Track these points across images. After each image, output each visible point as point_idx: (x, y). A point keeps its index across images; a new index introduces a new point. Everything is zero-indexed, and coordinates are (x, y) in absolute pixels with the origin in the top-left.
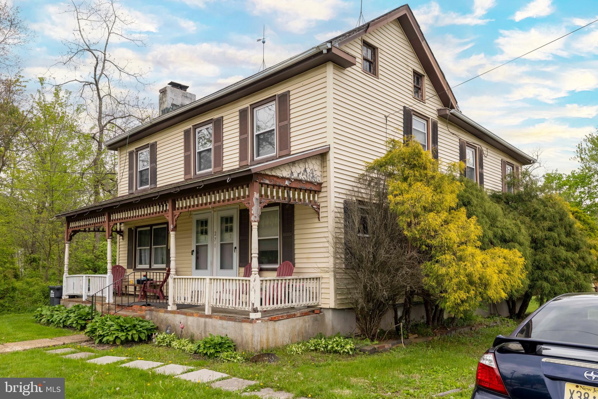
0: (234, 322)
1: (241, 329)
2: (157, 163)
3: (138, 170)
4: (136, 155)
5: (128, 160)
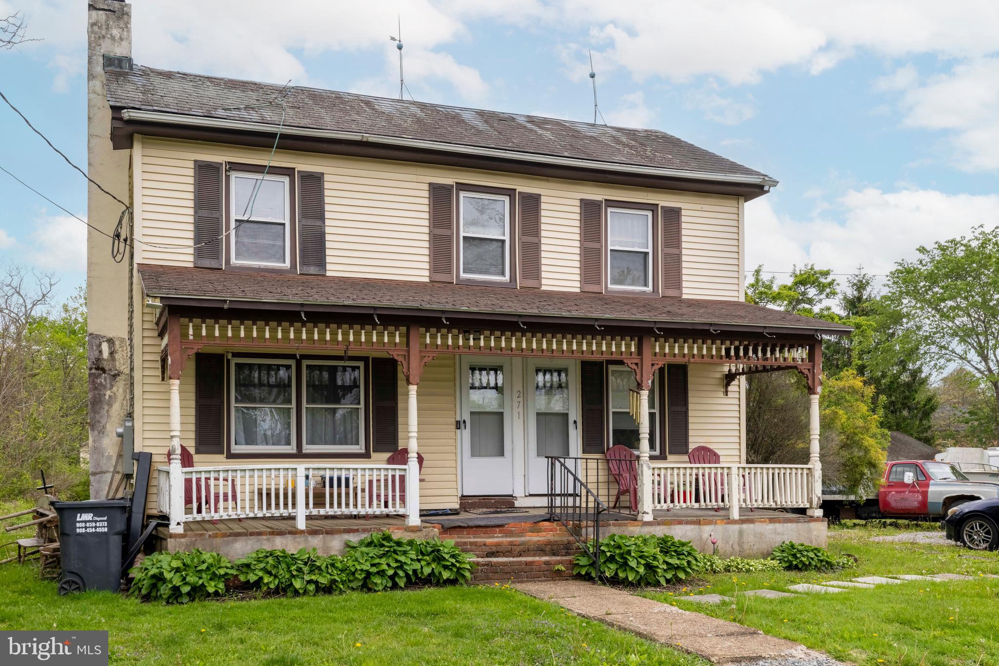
0: (795, 524)
1: (810, 531)
2: (327, 222)
3: (234, 216)
4: (228, 177)
5: (191, 180)
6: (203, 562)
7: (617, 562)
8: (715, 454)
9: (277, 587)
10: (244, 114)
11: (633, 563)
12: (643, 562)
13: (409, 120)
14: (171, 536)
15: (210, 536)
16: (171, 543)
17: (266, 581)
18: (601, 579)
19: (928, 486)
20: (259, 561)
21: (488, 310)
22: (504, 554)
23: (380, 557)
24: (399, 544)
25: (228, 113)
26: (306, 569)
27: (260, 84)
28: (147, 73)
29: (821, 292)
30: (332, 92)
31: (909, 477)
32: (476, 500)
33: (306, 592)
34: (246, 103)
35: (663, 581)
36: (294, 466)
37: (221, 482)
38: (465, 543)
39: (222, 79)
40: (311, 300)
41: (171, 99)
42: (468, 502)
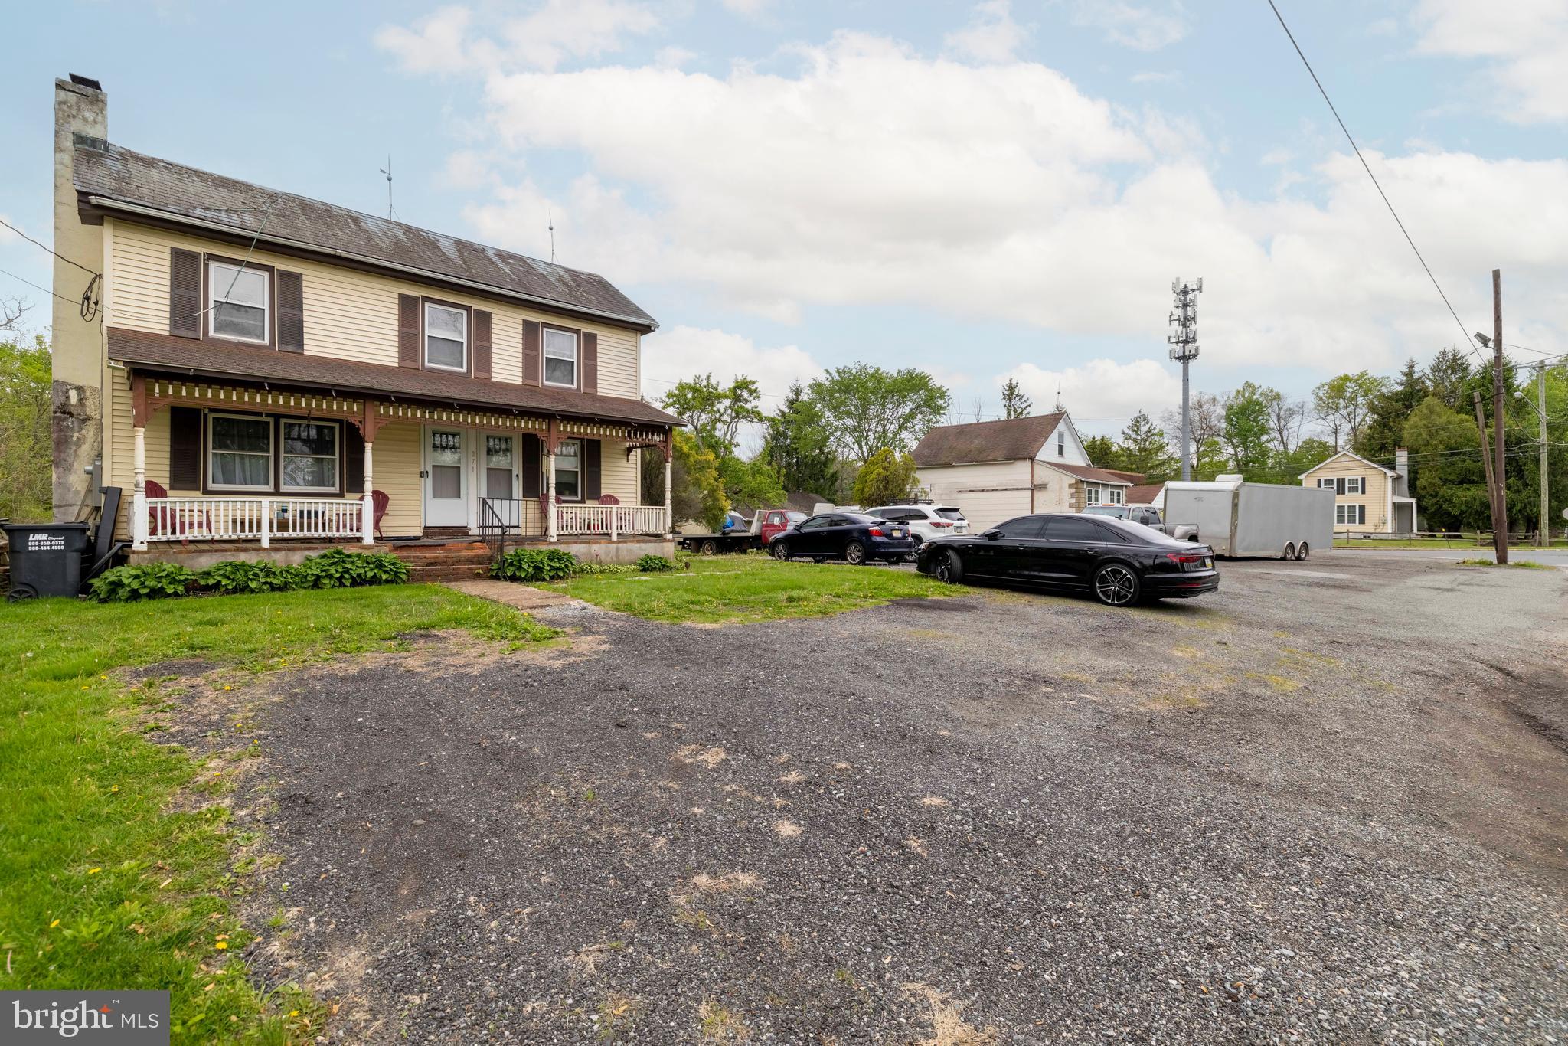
0: (654, 544)
2: (305, 312)
3: (212, 298)
4: (206, 266)
5: (168, 263)
6: (163, 571)
7: (515, 566)
8: (617, 500)
9: (235, 588)
10: (224, 216)
11: (525, 566)
12: (532, 565)
13: (388, 241)
14: (134, 552)
15: (174, 552)
16: (133, 558)
17: (223, 583)
18: (504, 577)
19: (786, 526)
20: (219, 569)
21: (429, 393)
22: (440, 564)
23: (330, 565)
24: (349, 556)
25: (207, 214)
26: (261, 574)
27: (251, 186)
28: (126, 156)
29: (751, 395)
30: (324, 204)
31: (777, 520)
32: (437, 530)
33: (261, 591)
34: (229, 204)
35: (547, 578)
36: (259, 500)
37: (196, 513)
38: (409, 557)
39: (211, 175)
40: (274, 375)
41: (147, 192)
42: (428, 531)
